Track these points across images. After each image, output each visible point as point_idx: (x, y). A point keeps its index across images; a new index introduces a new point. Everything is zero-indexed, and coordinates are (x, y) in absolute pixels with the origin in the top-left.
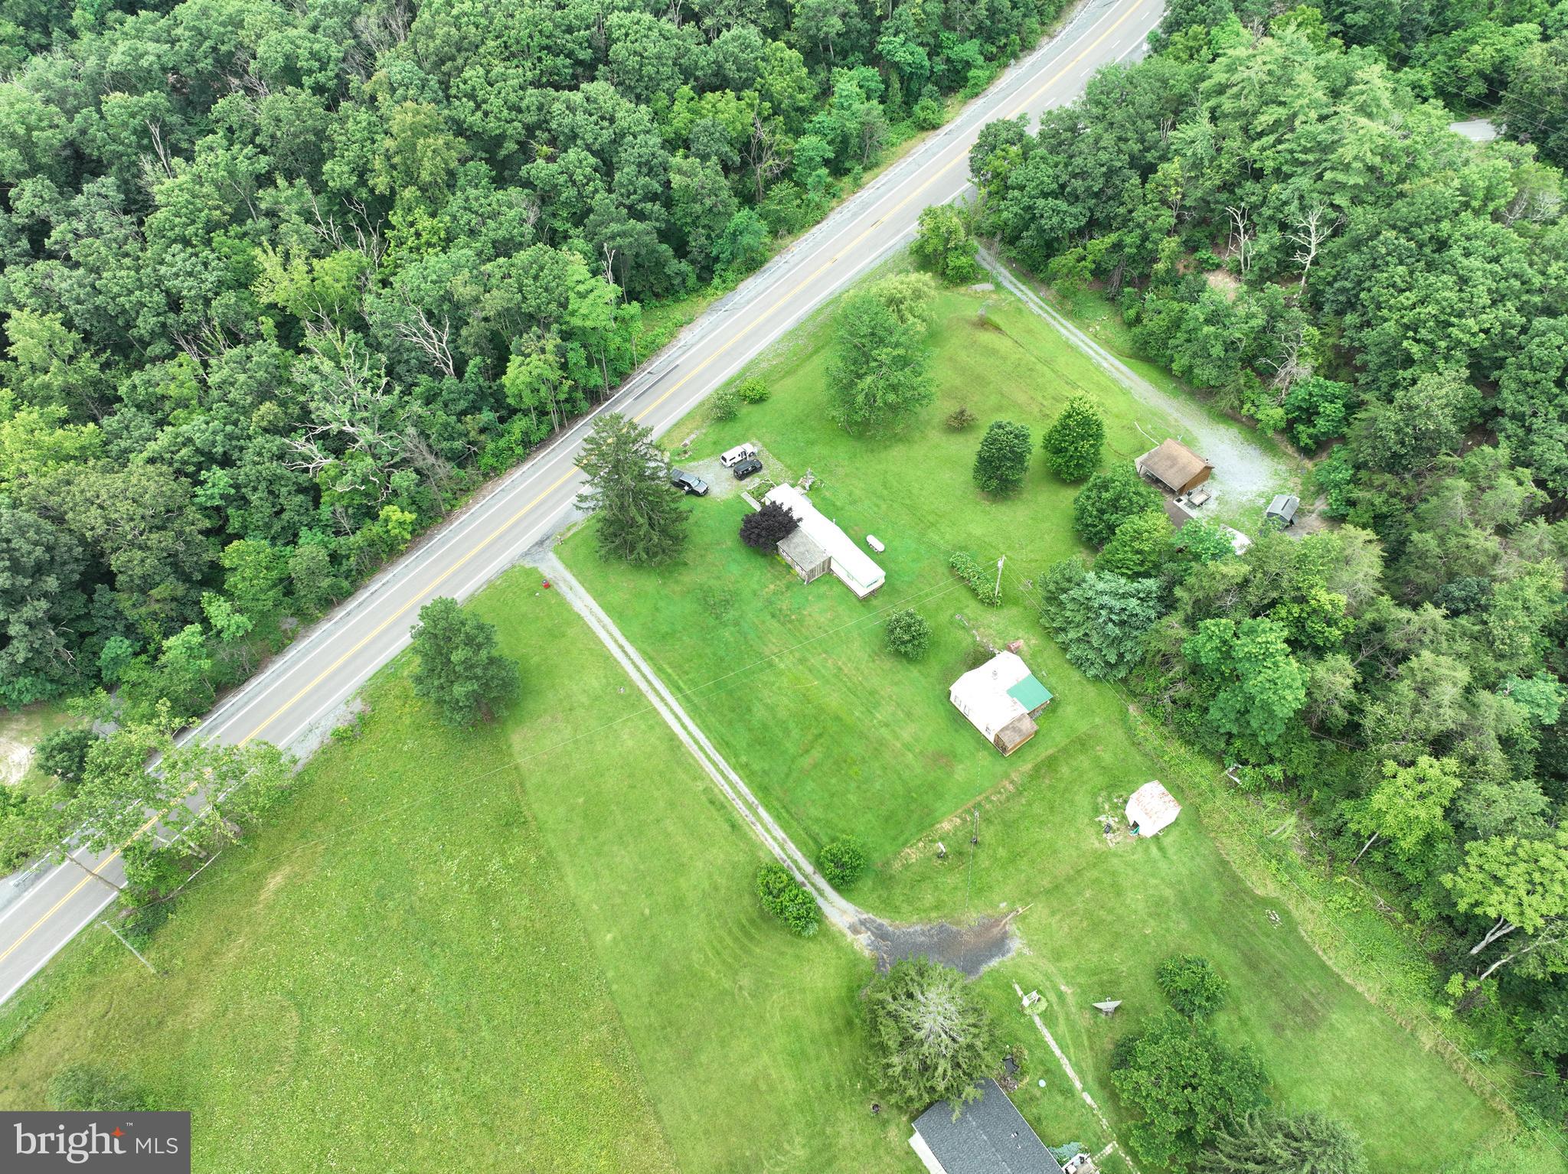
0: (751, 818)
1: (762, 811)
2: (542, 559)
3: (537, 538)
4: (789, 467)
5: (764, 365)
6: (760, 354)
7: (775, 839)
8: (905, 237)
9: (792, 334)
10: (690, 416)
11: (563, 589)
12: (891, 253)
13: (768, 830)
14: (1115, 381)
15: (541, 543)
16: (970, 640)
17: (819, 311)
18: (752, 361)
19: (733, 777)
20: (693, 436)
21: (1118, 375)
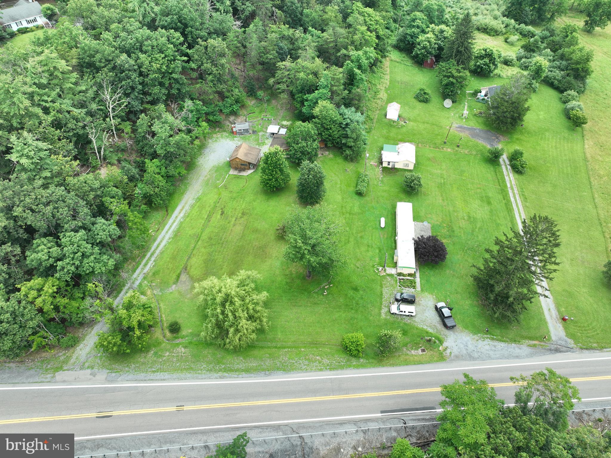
0: (514, 186)
1: (509, 185)
2: (560, 339)
3: (558, 355)
4: (381, 286)
5: (326, 361)
6: (321, 370)
7: (509, 178)
8: (112, 381)
9: (286, 368)
10: (407, 363)
11: (554, 312)
12: (142, 375)
13: (510, 181)
14: (192, 206)
15: (557, 351)
16: (384, 179)
17: (248, 371)
18: (331, 369)
19: (512, 199)
20: (413, 352)
21: (187, 207)
